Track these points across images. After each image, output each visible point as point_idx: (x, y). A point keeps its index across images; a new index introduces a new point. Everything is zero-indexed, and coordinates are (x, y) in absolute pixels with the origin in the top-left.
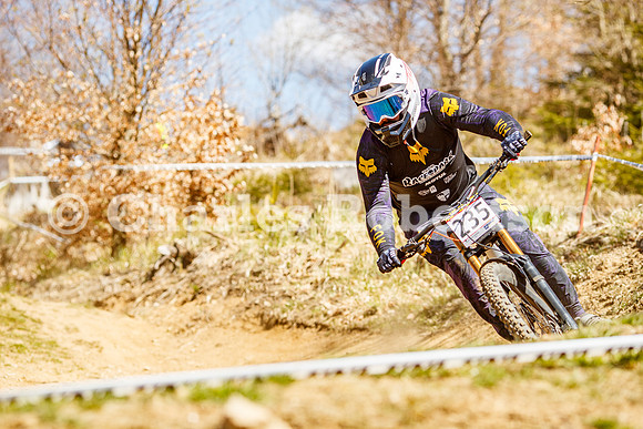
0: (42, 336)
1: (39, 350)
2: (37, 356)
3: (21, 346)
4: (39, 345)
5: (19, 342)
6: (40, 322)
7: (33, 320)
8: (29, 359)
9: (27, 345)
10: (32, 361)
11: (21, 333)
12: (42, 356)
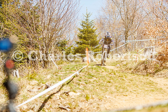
0: (158, 87)
1: (158, 91)
2: (157, 92)
3: (153, 90)
4: (158, 89)
5: (152, 89)
6: (157, 83)
7: (155, 83)
8: (155, 93)
9: (155, 90)
10: (156, 94)
11: (153, 86)
12: (159, 92)
